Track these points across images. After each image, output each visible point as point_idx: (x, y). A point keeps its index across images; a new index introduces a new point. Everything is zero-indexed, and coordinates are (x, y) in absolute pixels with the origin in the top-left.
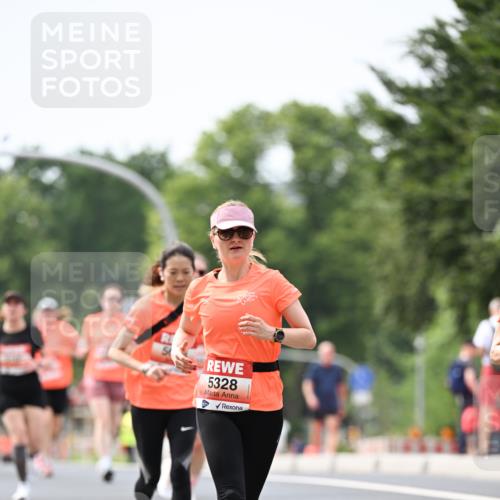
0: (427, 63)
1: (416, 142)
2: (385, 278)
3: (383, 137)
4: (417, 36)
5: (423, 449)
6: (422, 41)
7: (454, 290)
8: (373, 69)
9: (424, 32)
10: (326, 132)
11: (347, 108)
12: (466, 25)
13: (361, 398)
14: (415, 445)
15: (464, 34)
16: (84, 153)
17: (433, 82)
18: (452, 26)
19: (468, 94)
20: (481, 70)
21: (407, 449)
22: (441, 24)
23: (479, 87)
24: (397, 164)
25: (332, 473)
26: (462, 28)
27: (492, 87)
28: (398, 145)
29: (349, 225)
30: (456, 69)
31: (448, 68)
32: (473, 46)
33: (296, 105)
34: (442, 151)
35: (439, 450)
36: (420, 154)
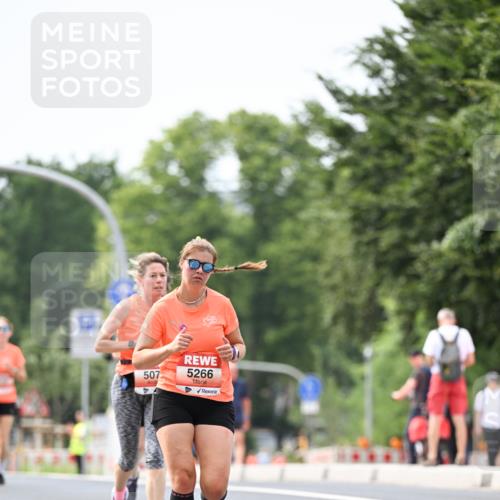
0: (376, 72)
1: (364, 151)
2: (334, 288)
3: (330, 146)
4: (364, 45)
5: (372, 458)
6: (370, 50)
7: (402, 299)
8: (320, 78)
9: (372, 41)
10: (274, 141)
11: (295, 117)
12: (413, 33)
13: (310, 407)
14: (364, 455)
15: (411, 42)
16: (30, 162)
17: (381, 90)
18: (400, 34)
19: (416, 102)
20: (429, 79)
21: (356, 458)
22: (389, 34)
23: (427, 95)
24: (346, 173)
25: (281, 483)
26: (409, 36)
27: (441, 97)
28: (346, 154)
29: (296, 236)
30: (403, 78)
31: (396, 76)
32: (421, 56)
33: (243, 113)
34: (389, 160)
35: (388, 459)
36: (368, 163)
